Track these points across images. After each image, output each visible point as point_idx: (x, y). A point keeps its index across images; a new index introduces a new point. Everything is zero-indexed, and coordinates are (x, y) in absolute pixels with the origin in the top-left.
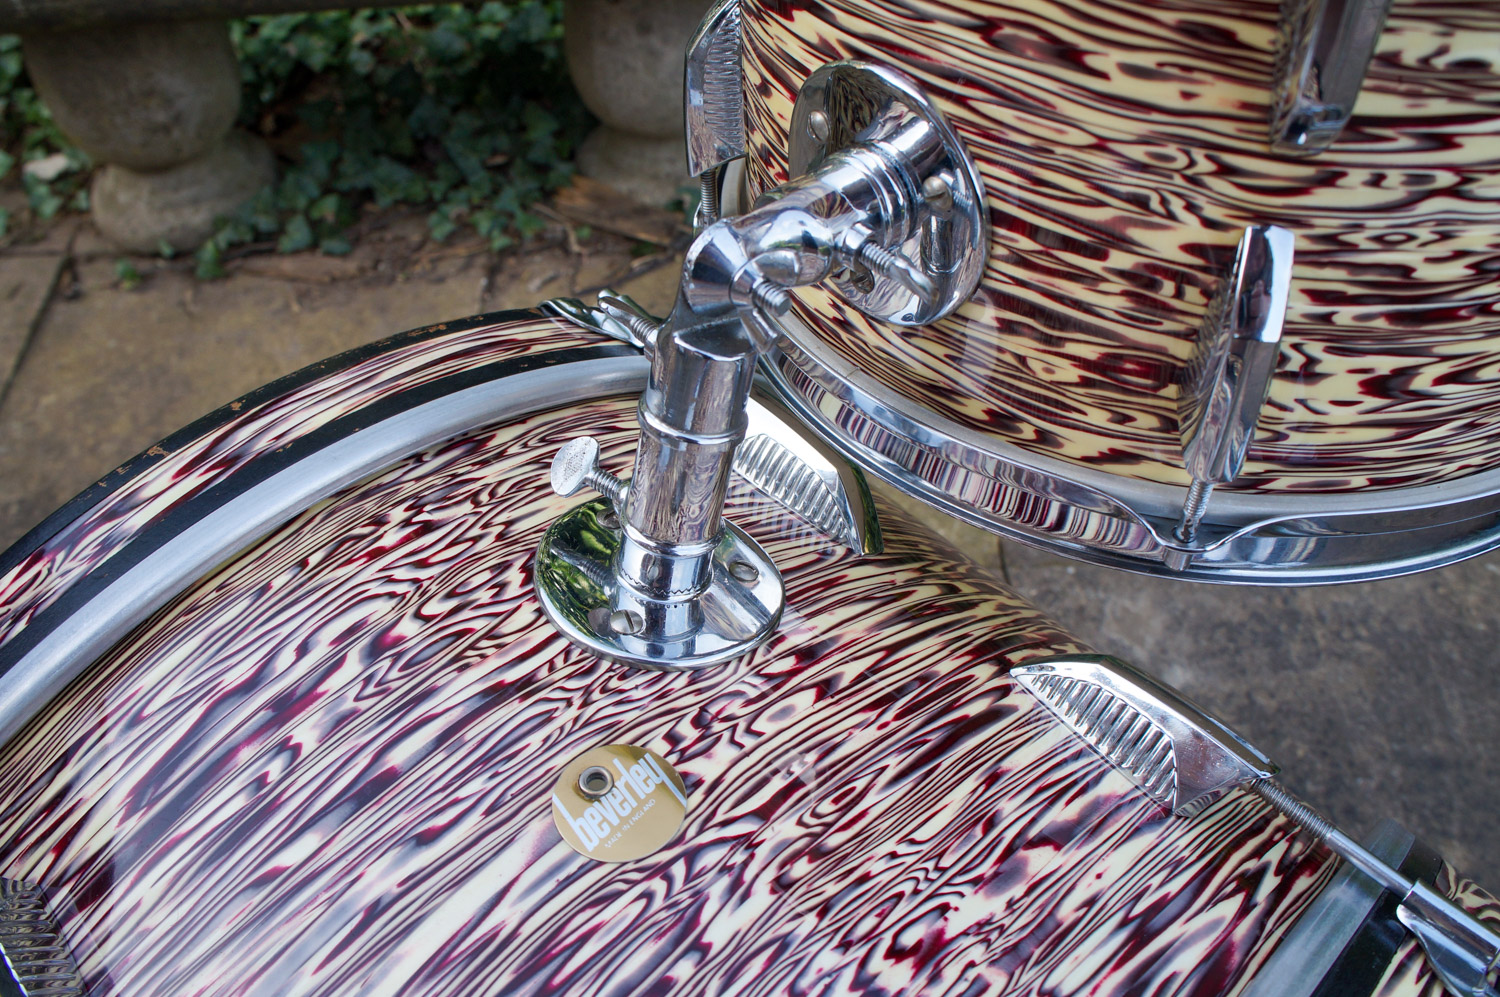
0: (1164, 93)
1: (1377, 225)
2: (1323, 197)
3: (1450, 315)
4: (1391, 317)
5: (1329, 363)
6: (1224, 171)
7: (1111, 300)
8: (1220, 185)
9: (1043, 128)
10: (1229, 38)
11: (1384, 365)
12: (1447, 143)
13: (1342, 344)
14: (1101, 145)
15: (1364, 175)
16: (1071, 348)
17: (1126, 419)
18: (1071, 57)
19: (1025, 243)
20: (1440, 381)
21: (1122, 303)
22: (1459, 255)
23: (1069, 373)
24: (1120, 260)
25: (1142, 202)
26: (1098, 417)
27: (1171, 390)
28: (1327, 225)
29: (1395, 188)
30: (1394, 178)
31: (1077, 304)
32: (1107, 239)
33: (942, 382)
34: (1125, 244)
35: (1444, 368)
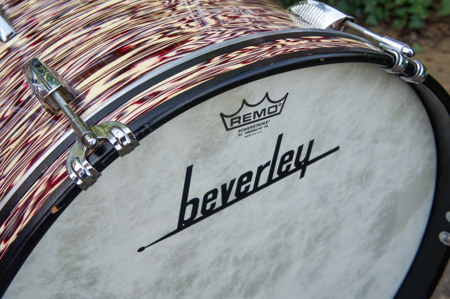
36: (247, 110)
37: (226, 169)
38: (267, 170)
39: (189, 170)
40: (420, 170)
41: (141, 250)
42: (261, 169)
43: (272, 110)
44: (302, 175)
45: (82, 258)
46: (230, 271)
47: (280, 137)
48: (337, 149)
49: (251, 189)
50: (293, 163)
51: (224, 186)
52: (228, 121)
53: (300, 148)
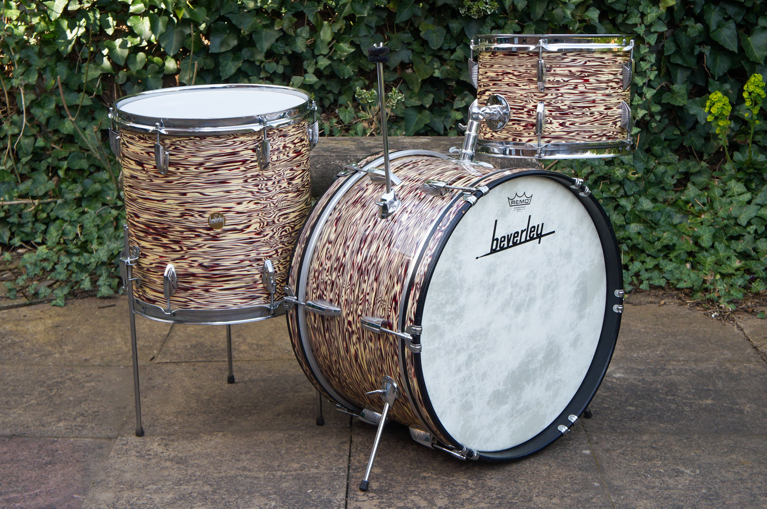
0: (527, 87)
1: (554, 101)
2: (546, 97)
3: (567, 114)
4: (560, 114)
5: (554, 121)
6: (535, 95)
7: (525, 116)
8: (535, 97)
9: (515, 95)
10: (532, 80)
11: (561, 121)
12: (558, 90)
13: (554, 118)
14: (521, 95)
15: (550, 94)
16: (522, 124)
17: (529, 134)
18: (517, 85)
19: (514, 111)
20: (570, 124)
21: (527, 116)
22: (565, 105)
23: (522, 128)
24: (526, 110)
25: (526, 101)
26: (526, 134)
27: (534, 128)
28: (548, 101)
29: (554, 96)
30: (554, 94)
31: (522, 118)
32: (524, 107)
33: (506, 137)
34: (525, 107)
35: (570, 123)
36: (517, 199)
37: (509, 227)
38: (525, 233)
39: (496, 221)
40: (596, 261)
41: (477, 258)
42: (522, 232)
43: (527, 201)
44: (539, 243)
45: (458, 252)
46: (509, 290)
47: (530, 216)
48: (554, 232)
49: (518, 242)
50: (535, 233)
51: (508, 236)
52: (510, 201)
53: (538, 225)
